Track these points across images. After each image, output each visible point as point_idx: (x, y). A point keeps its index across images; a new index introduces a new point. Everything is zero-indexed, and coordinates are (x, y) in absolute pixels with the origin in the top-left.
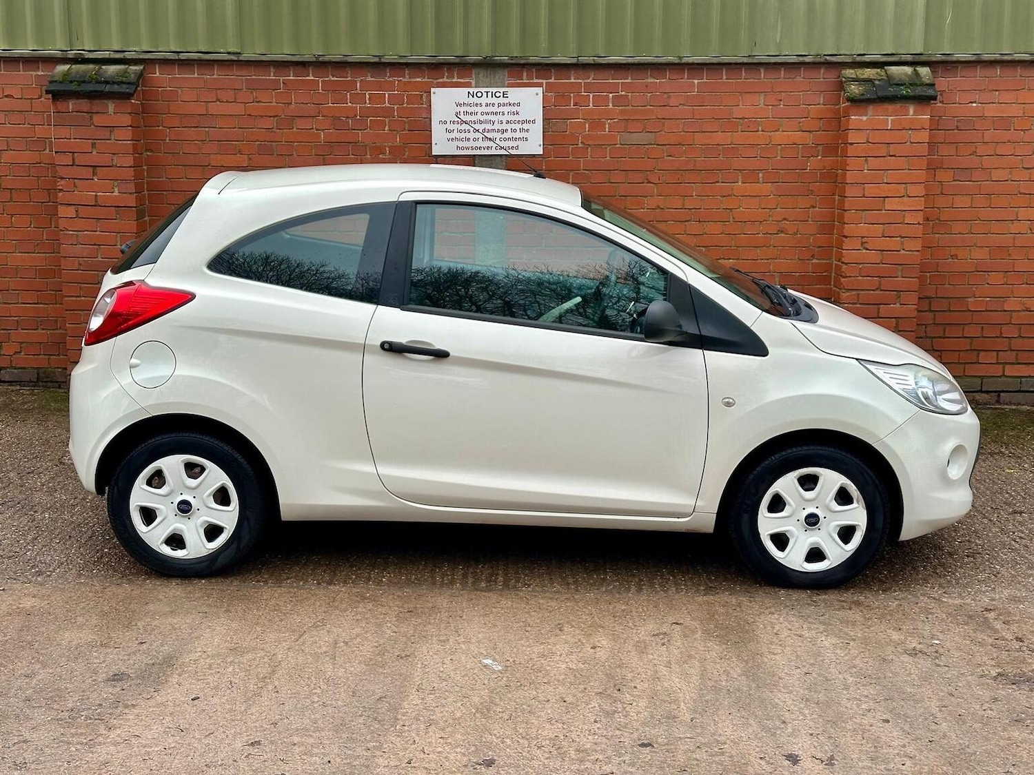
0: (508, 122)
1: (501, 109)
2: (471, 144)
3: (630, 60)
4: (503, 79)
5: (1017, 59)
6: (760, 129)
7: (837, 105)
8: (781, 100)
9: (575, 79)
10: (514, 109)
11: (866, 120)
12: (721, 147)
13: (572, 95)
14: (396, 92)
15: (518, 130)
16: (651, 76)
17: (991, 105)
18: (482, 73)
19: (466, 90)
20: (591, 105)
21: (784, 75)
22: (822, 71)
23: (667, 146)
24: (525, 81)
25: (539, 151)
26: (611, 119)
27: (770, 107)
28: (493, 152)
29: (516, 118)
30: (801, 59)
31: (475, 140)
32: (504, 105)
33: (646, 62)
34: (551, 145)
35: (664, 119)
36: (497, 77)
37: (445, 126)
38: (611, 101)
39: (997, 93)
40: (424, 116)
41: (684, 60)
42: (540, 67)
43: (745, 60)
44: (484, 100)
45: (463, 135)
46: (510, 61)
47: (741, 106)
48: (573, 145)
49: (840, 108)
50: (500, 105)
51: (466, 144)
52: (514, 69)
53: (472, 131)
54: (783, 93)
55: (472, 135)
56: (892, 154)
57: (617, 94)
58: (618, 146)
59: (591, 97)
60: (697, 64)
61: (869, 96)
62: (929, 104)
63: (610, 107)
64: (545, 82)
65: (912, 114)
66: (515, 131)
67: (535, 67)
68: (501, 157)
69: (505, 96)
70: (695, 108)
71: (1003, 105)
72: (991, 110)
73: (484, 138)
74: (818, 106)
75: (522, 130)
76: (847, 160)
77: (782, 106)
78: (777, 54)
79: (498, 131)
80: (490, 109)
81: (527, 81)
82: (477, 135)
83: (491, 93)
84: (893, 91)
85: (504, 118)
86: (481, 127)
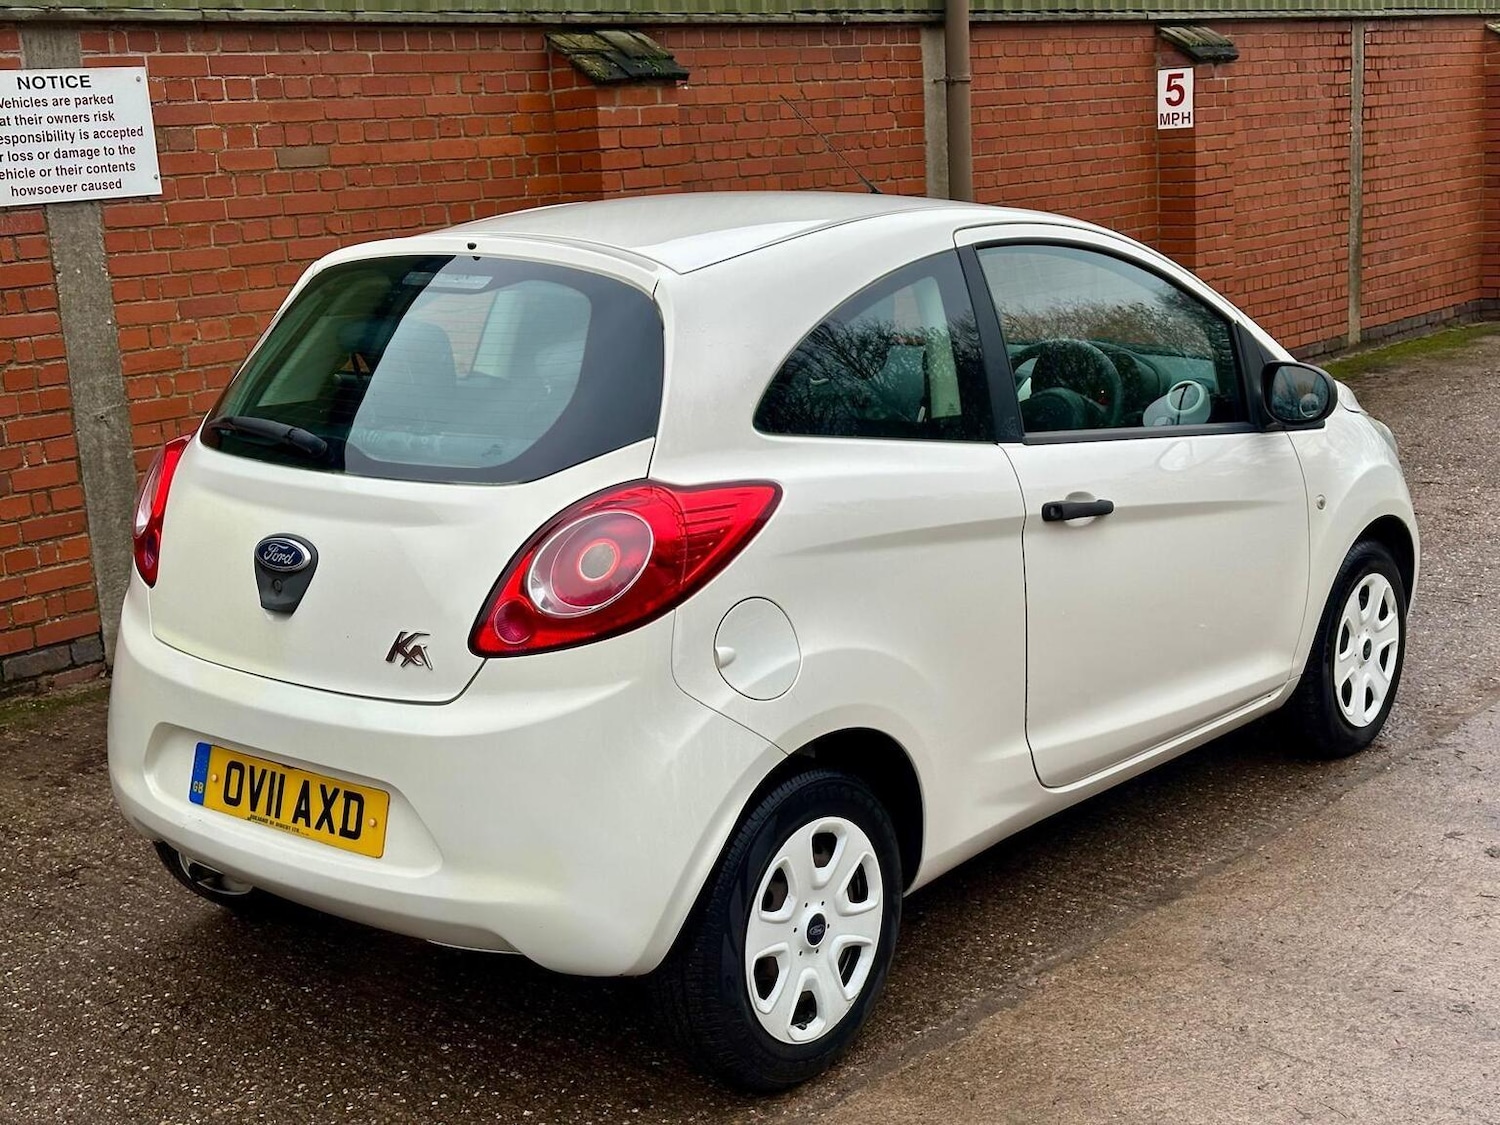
0: (97, 135)
1: (82, 110)
2: (38, 182)
3: (283, 16)
4: (75, 51)
5: (725, 20)
6: (462, 133)
7: (546, 91)
8: (481, 84)
9: (193, 51)
10: (104, 109)
11: (615, 114)
12: (416, 165)
13: (193, 81)
15: (117, 151)
16: (306, 45)
17: (701, 87)
18: (37, 43)
19: (14, 75)
20: (226, 98)
21: (480, 43)
22: (523, 38)
23: (346, 168)
24: (112, 55)
25: (156, 188)
26: (260, 123)
27: (470, 96)
28: (79, 195)
29: (108, 126)
30: (504, 17)
31: (45, 173)
32: (86, 101)
33: (306, 18)
34: (171, 176)
35: (336, 119)
36: (64, 49)
38: (255, 89)
39: (705, 70)
41: (358, 17)
42: (135, 28)
43: (438, 18)
44: (49, 94)
45: (20, 166)
46: (92, 17)
47: (434, 96)
48: (208, 173)
49: (550, 96)
50: (78, 101)
51: (28, 183)
52: (95, 32)
53: (35, 156)
54: (482, 74)
55: (36, 165)
56: (647, 164)
57: (262, 78)
58: (275, 171)
59: (224, 83)
60: (371, 24)
61: (618, 75)
62: (675, 86)
63: (255, 101)
64: (148, 57)
65: (660, 101)
66: (111, 152)
67: (127, 28)
68: (92, 204)
69: (85, 84)
70: (375, 99)
71: (713, 87)
72: (703, 95)
73: (60, 170)
74: (525, 93)
75: (123, 150)
76: (601, 176)
77: (483, 94)
78: (470, 8)
79: (83, 153)
80: (62, 111)
81: (117, 55)
82: (46, 164)
83: (59, 79)
84: (642, 67)
85: (90, 128)
86: (52, 147)
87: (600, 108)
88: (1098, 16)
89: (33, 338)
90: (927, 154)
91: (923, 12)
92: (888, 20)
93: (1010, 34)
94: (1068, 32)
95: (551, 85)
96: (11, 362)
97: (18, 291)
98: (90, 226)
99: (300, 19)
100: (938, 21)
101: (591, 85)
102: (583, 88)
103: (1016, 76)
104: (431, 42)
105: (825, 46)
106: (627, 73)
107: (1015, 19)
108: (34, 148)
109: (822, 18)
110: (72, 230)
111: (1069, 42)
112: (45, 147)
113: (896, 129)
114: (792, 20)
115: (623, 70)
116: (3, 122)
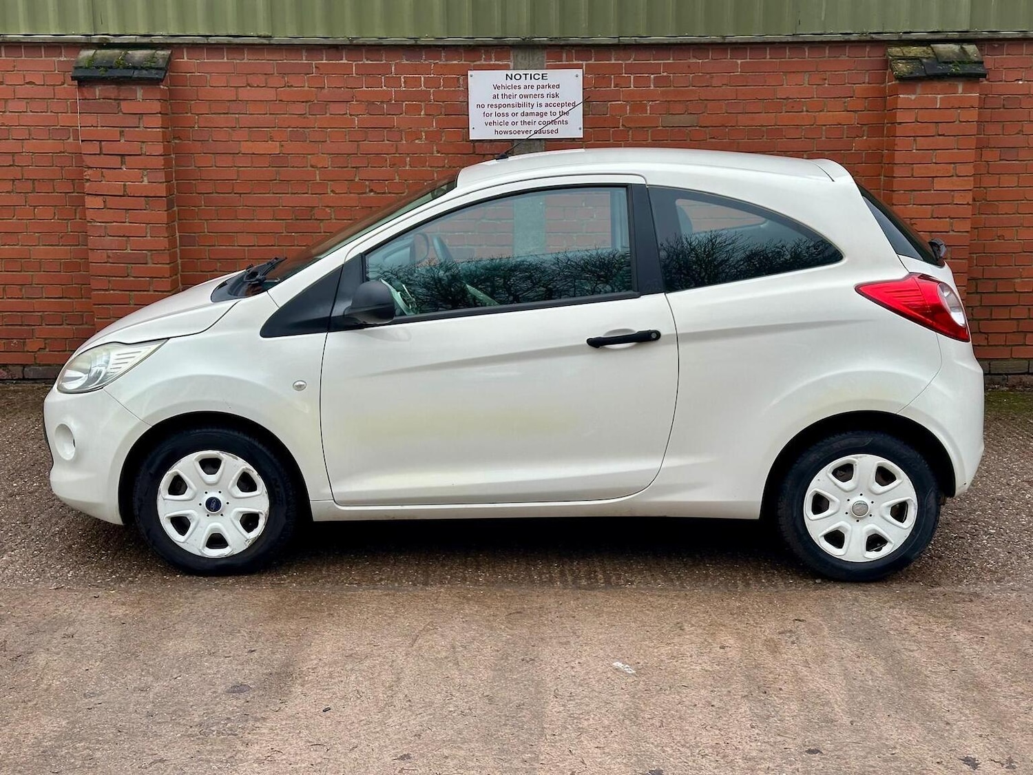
0: (547, 105)
1: (541, 91)
2: (510, 128)
4: (543, 61)
6: (804, 110)
7: (883, 83)
9: (615, 60)
10: (553, 91)
11: (915, 100)
12: (764, 128)
13: (613, 76)
14: (432, 76)
15: (558, 114)
16: (693, 56)
18: (521, 55)
19: (504, 72)
20: (632, 86)
21: (829, 54)
22: (868, 49)
23: (710, 128)
24: (564, 63)
25: (580, 135)
26: (653, 101)
27: (815, 86)
29: (556, 101)
30: (847, 37)
31: (514, 123)
32: (543, 87)
33: (693, 41)
34: (591, 128)
35: (706, 100)
36: (536, 60)
37: (483, 110)
38: (652, 81)
40: (461, 99)
41: (728, 40)
42: (580, 48)
43: (790, 39)
44: (523, 82)
45: (501, 119)
46: (552, 43)
47: (785, 86)
48: (614, 128)
49: (885, 87)
50: (539, 87)
51: (504, 128)
52: (553, 50)
53: (510, 115)
54: (827, 73)
55: (510, 119)
56: (941, 133)
57: (659, 75)
58: (660, 128)
59: (632, 78)
60: (740, 43)
61: (919, 74)
62: (977, 81)
63: (651, 88)
64: (585, 64)
65: (960, 91)
66: (554, 114)
67: (575, 48)
68: (540, 141)
69: (544, 78)
70: (738, 88)
73: (523, 122)
74: (863, 85)
75: (562, 113)
76: (894, 140)
77: (826, 85)
78: (820, 32)
79: (538, 114)
80: (529, 91)
81: (567, 63)
82: (515, 119)
83: (529, 75)
85: (544, 101)
86: (520, 110)
87: (901, 96)
95: (886, 80)
102: (896, 82)
104: (788, 53)
106: (929, 73)
108: (510, 110)
112: (516, 110)
115: (925, 71)
116: (495, 97)
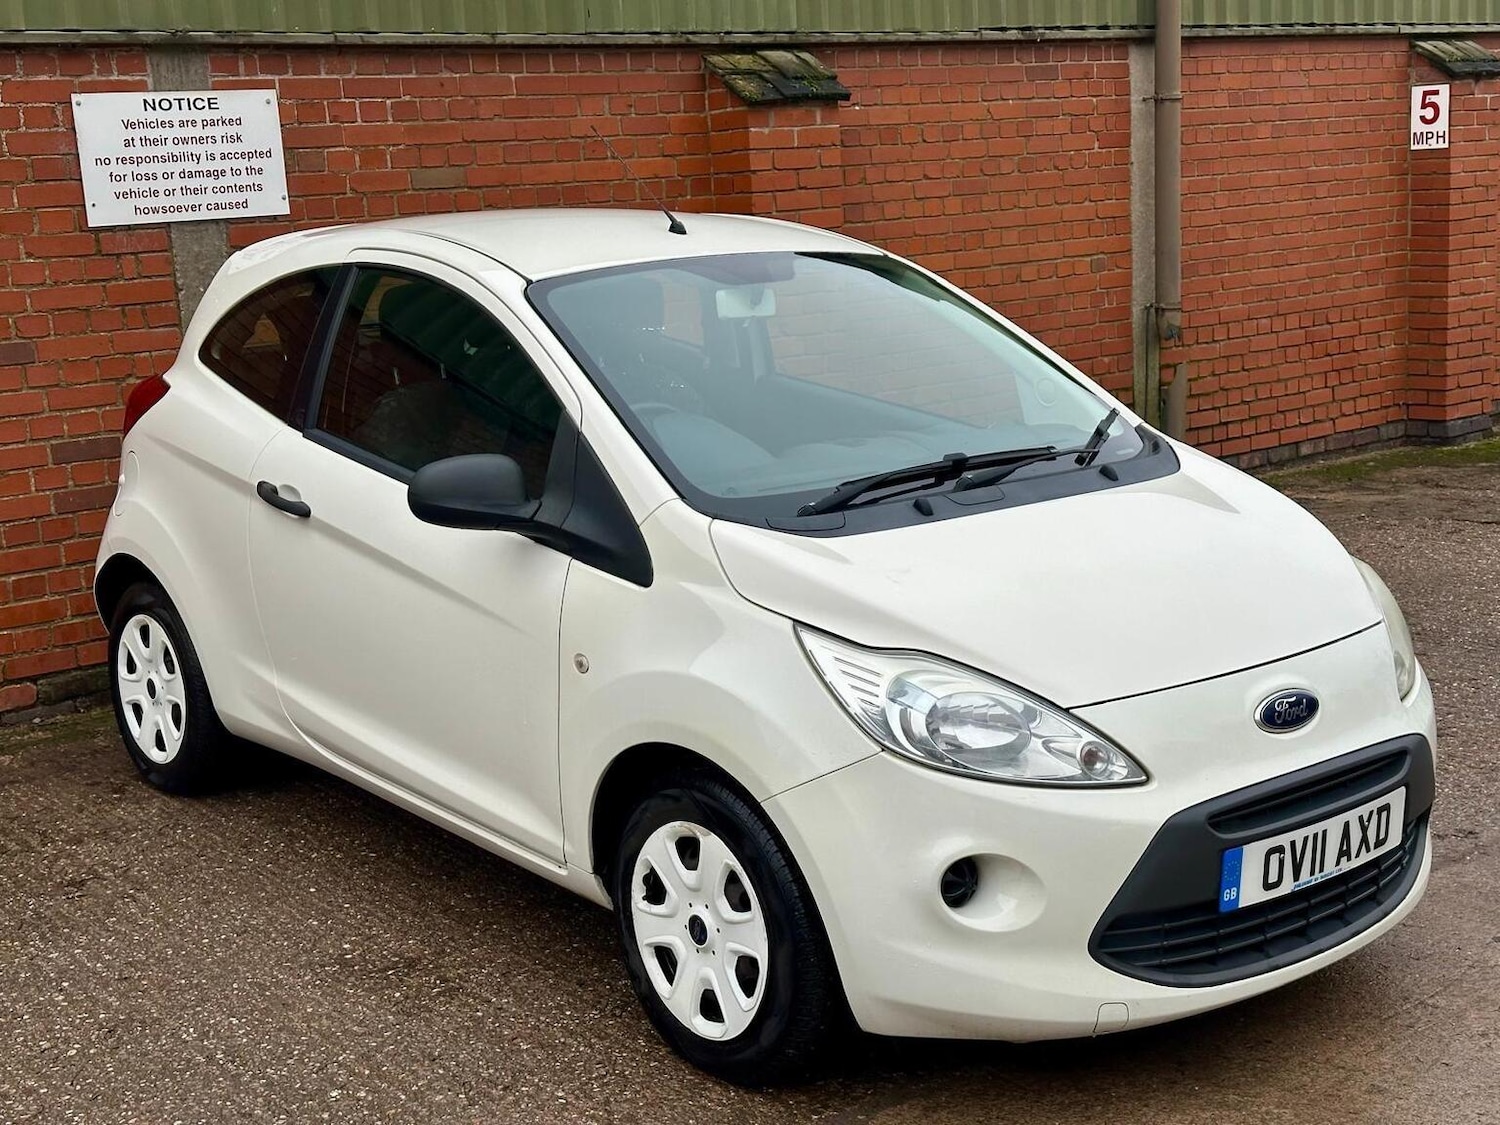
0: (224, 157)
1: (209, 131)
2: (162, 201)
3: (419, 39)
4: (205, 74)
5: (902, 39)
6: (609, 155)
7: (702, 112)
8: (631, 106)
9: (327, 73)
10: (232, 130)
11: (769, 135)
12: (559, 187)
13: (325, 103)
14: (3, 105)
15: (244, 172)
16: (445, 67)
17: (874, 107)
18: (165, 64)
19: (139, 97)
20: (359, 120)
21: (631, 65)
22: (679, 59)
23: (484, 189)
24: (243, 78)
25: (284, 209)
26: (394, 145)
27: (619, 117)
28: (203, 215)
29: (238, 148)
30: (656, 38)
31: (169, 193)
32: (213, 123)
33: (443, 41)
34: (299, 197)
35: (474, 141)
36: (192, 72)
37: (108, 169)
38: (389, 111)
39: (879, 90)
40: (63, 149)
41: (500, 40)
42: (266, 52)
43: (584, 40)
44: (175, 115)
45: (144, 185)
46: (220, 40)
47: (580, 117)
48: (338, 194)
49: (706, 117)
50: (205, 123)
51: (151, 202)
52: (225, 55)
53: (160, 176)
54: (632, 95)
55: (160, 185)
56: (802, 185)
57: (398, 100)
58: (409, 192)
59: (357, 106)
60: (513, 46)
61: (772, 96)
62: (836, 106)
63: (389, 123)
64: (279, 80)
65: (819, 120)
66: (238, 172)
67: (258, 52)
68: (217, 223)
69: (212, 106)
70: (517, 120)
71: (887, 107)
72: (877, 115)
73: (185, 190)
74: (679, 115)
75: (250, 170)
76: (750, 198)
77: (633, 115)
78: (621, 30)
79: (209, 174)
81: (247, 78)
82: (170, 184)
83: (186, 101)
84: (797, 87)
85: (219, 148)
86: (177, 167)
87: (752, 129)
88: (1339, 30)
89: (153, 353)
90: (1132, 175)
91: (1131, 27)
92: (1089, 36)
93: (1236, 50)
94: (1305, 47)
95: (707, 107)
96: (130, 375)
97: (139, 307)
98: (215, 245)
99: (437, 41)
100: (1147, 37)
101: (742, 106)
102: (736, 109)
103: (1241, 93)
104: (578, 64)
105: (1017, 64)
106: (782, 94)
107: (1240, 34)
108: (159, 168)
109: (1013, 35)
110: (196, 249)
111: (1305, 57)
112: (170, 167)
113: (1096, 150)
114: (978, 37)
115: (778, 90)
116: (128, 143)
